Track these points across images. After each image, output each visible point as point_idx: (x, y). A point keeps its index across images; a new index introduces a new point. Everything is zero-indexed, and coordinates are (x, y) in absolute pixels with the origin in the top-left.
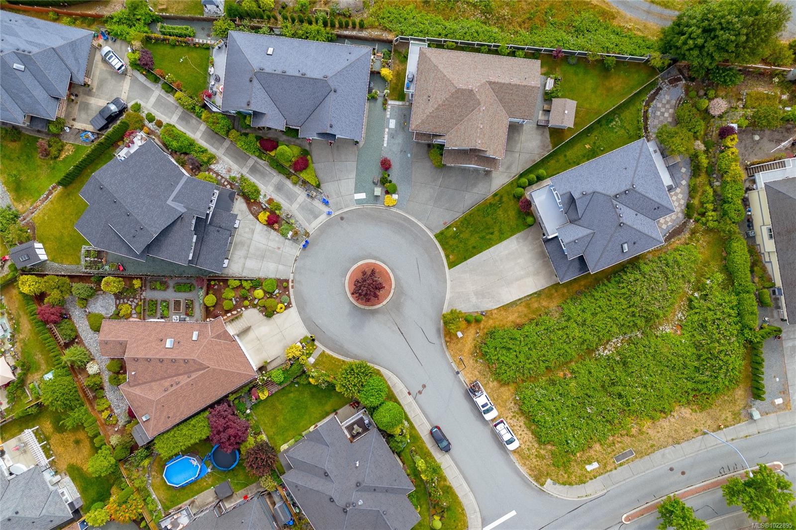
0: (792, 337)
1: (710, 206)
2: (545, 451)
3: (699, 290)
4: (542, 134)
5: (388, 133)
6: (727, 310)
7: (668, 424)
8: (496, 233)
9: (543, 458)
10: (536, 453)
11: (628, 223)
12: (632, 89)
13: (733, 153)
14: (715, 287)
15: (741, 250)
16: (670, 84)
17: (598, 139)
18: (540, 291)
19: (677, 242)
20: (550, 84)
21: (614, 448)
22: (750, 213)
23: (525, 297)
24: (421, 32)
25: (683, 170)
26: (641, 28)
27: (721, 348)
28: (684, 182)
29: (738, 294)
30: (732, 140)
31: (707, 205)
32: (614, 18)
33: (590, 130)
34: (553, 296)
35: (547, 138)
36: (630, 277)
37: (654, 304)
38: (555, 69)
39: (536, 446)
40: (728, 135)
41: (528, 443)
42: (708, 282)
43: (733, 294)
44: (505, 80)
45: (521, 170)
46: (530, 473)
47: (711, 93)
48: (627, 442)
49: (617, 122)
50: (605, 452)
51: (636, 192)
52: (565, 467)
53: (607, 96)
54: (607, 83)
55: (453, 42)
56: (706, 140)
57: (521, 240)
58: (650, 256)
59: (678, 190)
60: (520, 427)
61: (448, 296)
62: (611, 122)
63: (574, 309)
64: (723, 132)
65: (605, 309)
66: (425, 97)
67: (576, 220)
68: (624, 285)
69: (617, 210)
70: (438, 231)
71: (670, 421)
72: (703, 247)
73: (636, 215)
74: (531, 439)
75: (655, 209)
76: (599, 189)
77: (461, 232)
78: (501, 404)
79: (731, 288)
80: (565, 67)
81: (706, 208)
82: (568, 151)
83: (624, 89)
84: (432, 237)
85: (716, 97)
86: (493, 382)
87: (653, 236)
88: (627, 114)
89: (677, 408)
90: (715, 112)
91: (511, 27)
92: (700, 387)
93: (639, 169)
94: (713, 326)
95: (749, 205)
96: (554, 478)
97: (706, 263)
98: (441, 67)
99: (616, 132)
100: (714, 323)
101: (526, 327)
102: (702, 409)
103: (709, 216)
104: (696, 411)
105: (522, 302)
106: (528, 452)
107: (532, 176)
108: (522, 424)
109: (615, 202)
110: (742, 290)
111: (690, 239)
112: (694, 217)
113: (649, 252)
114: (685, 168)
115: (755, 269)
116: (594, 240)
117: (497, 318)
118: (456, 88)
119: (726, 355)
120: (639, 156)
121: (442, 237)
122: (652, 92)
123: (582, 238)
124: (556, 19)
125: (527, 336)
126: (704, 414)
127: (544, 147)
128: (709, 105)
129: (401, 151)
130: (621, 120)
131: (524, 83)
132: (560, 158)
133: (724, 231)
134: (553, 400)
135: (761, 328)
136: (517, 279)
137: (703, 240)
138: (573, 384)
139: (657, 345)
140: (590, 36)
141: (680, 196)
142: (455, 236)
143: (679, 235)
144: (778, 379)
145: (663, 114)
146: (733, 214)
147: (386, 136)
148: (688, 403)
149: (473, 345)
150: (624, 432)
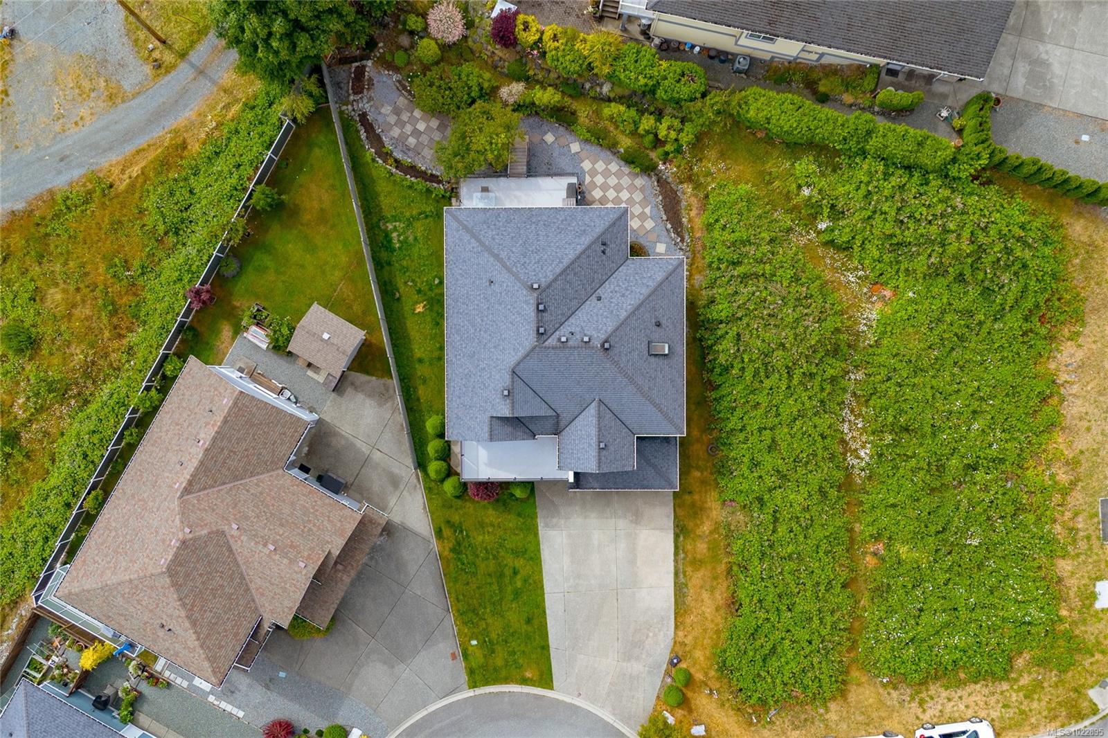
0: (1006, 71)
1: (647, 123)
2: (1026, 676)
3: (814, 217)
4: (356, 388)
5: (218, 698)
6: (887, 190)
7: (1079, 402)
8: (518, 563)
9: (1038, 685)
10: (1021, 694)
11: (610, 329)
12: (340, 170)
13: (555, 38)
14: (823, 183)
15: (769, 105)
16: (361, 92)
17: (413, 281)
18: (676, 526)
19: (693, 216)
20: (258, 337)
21: (1081, 534)
22: (697, 49)
23: (676, 561)
24: (46, 539)
25: (550, 138)
26: (226, 99)
27: (966, 234)
28: (575, 147)
29: (864, 153)
30: (526, 27)
31: (641, 128)
32: (184, 146)
33: (388, 292)
34: (699, 503)
35: (369, 382)
36: (725, 349)
37: (807, 327)
38: (234, 308)
39: (1005, 686)
40: (513, 33)
41: (993, 700)
42: (806, 192)
43: (857, 160)
44: (194, 456)
45: (409, 461)
46: (1058, 724)
47: (413, 22)
48: (1081, 501)
49: (395, 229)
50: (1083, 557)
51: (549, 286)
52: (1079, 650)
53: (333, 227)
54: (306, 217)
55: (89, 493)
56: (505, 70)
57: (555, 520)
58: (698, 279)
59: (587, 165)
60: (949, 700)
61: (608, 717)
62: (390, 241)
63: (744, 482)
64: (502, 38)
65: (771, 421)
66: (161, 633)
67: (558, 423)
68: (737, 365)
69: (570, 343)
70: (464, 677)
71: (1075, 396)
72: (728, 169)
73: (599, 299)
74: (986, 691)
75: (604, 252)
76: (511, 359)
77: (486, 632)
78: (883, 715)
79: (843, 160)
80: (240, 287)
81: (648, 132)
82: (412, 350)
83: (333, 187)
84: (470, 693)
85: (424, 16)
86: (827, 710)
87: (659, 279)
88: (388, 200)
89: (1053, 366)
90: (455, 33)
91: (114, 356)
92: (1028, 304)
93: (503, 255)
94: (909, 229)
95: (680, 43)
96: (1091, 680)
97: (765, 179)
98: (111, 579)
99: (416, 239)
100: (902, 222)
101: (742, 594)
102: (1078, 318)
103: (667, 136)
104: (1078, 334)
105: (684, 573)
106: (1012, 711)
107: (432, 447)
108: (944, 694)
109: (551, 341)
110: (858, 143)
111: (698, 186)
112: (656, 159)
113: (690, 278)
114: (546, 133)
115: (822, 89)
116: (614, 407)
117: (696, 638)
118: (163, 573)
119: (984, 229)
120: (479, 240)
121: (479, 675)
122: (363, 135)
123: (600, 430)
124: (136, 264)
125: (760, 601)
126: (1091, 319)
127: (382, 396)
128: (436, 40)
129: (267, 687)
130: (395, 218)
131: (219, 419)
132: (419, 374)
133: (714, 123)
134: (921, 610)
135: (960, 132)
136: (633, 562)
137: (711, 165)
138: (903, 550)
139: (897, 354)
140: (196, 212)
141: (600, 166)
142: (489, 647)
143: (679, 202)
144: (1085, 138)
145: (417, 133)
146: (685, 90)
147: (223, 705)
148: (1051, 338)
149: (732, 713)
150: (1057, 498)
